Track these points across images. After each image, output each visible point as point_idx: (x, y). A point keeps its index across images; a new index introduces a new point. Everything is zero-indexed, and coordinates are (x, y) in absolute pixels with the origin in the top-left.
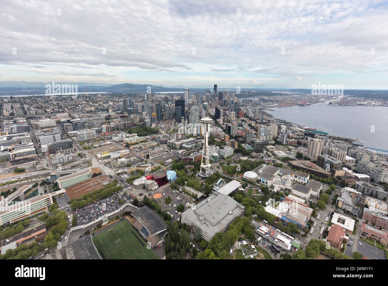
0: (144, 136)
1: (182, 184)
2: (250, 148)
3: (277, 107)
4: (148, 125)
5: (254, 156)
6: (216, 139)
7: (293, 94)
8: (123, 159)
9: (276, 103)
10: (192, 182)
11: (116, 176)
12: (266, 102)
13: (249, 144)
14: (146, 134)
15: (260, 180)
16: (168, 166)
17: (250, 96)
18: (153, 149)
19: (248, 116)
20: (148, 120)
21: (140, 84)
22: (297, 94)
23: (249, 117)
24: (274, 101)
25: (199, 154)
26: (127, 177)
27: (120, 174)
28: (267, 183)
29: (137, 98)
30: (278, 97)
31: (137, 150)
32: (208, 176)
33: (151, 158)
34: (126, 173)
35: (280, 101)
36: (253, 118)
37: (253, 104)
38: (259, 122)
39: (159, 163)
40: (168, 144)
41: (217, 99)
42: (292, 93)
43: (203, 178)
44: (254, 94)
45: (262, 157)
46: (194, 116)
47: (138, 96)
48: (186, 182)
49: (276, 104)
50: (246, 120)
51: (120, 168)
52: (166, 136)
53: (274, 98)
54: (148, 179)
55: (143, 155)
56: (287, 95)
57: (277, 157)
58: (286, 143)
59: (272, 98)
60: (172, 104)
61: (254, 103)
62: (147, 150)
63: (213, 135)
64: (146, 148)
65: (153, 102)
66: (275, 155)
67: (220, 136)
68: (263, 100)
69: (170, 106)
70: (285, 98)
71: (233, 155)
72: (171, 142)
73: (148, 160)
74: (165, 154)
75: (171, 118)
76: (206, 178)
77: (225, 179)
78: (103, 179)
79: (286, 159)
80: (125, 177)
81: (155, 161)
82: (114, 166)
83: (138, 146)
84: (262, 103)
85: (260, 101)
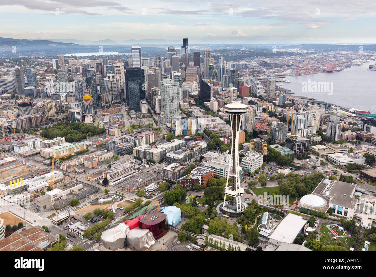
0: (79, 141)
1: (198, 230)
2: (288, 151)
3: (291, 76)
4: (78, 120)
5: (299, 165)
6: (222, 139)
7: (308, 53)
8: (56, 192)
9: (288, 69)
10: (219, 226)
11: (57, 226)
12: (271, 69)
13: (283, 145)
14: (81, 136)
15: (334, 210)
16: (152, 197)
17: (241, 58)
18: (110, 167)
19: (256, 95)
20: (77, 110)
21: (27, 39)
22: (314, 53)
23: (258, 96)
24: (283, 65)
25: (207, 170)
26: (83, 228)
27: (62, 222)
28: (346, 214)
29: (33, 65)
30: (286, 58)
31: (77, 170)
32: (240, 210)
33: (111, 183)
34: (74, 219)
35: (292, 65)
36: (265, 97)
37: (251, 72)
38: (277, 104)
39: (133, 192)
40: (135, 154)
41: (191, 64)
42: (305, 51)
43: (232, 215)
44: (245, 53)
45: (314, 167)
46: (169, 97)
47: (34, 62)
48: (206, 227)
49: (289, 72)
50: (256, 101)
51: (58, 209)
52: (125, 138)
53: (280, 61)
54: (131, 228)
55: (94, 179)
56: (298, 54)
57: (336, 164)
58: (339, 138)
59: (277, 60)
60: (115, 77)
61: (252, 70)
62: (97, 168)
63: (213, 131)
64: (95, 165)
65: (71, 73)
66: (332, 162)
67: (226, 133)
68: (265, 64)
69: (111, 80)
70: (297, 59)
71: (263, 167)
72: (140, 149)
73: (108, 189)
74: (137, 174)
75: (116, 103)
76: (239, 214)
77: (271, 212)
78: (33, 236)
79: (352, 168)
80: (78, 228)
81: (124, 189)
82: (45, 207)
83: (75, 162)
84: (265, 70)
85: (260, 66)
